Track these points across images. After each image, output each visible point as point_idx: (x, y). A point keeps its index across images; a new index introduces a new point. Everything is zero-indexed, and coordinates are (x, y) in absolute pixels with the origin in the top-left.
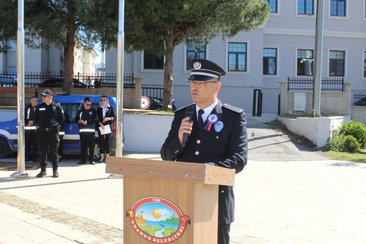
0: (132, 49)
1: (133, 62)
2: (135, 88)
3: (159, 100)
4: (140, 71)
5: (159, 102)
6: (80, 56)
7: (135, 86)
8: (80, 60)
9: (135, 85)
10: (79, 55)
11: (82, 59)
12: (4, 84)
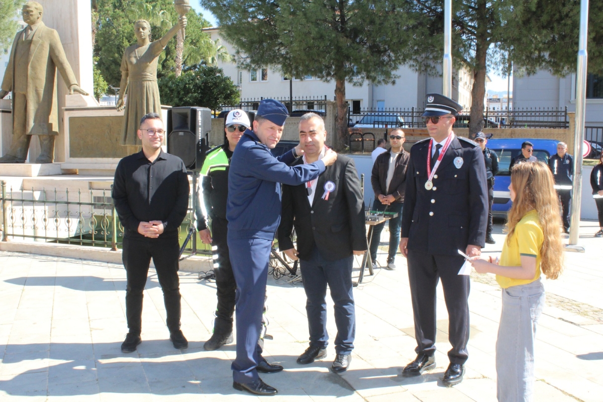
0: (567, 72)
1: (558, 89)
2: (568, 127)
3: (599, 145)
4: (570, 102)
5: (600, 147)
6: (466, 83)
7: (567, 125)
8: (466, 87)
9: (568, 123)
10: (465, 81)
11: (469, 86)
12: (389, 124)
